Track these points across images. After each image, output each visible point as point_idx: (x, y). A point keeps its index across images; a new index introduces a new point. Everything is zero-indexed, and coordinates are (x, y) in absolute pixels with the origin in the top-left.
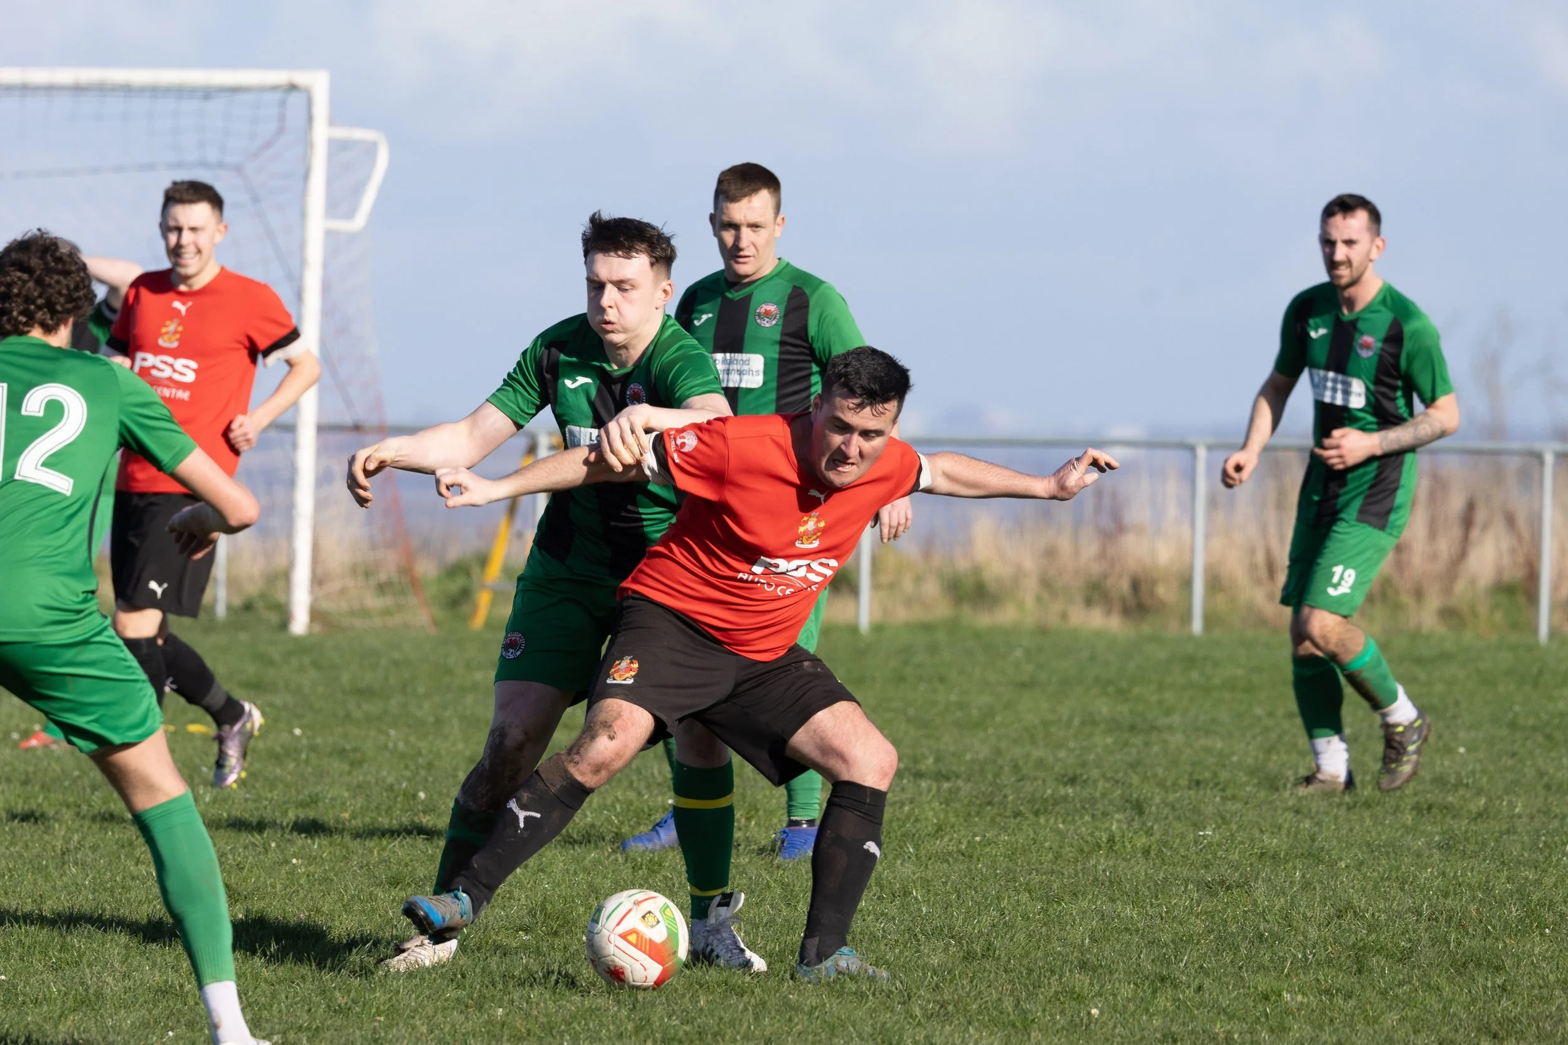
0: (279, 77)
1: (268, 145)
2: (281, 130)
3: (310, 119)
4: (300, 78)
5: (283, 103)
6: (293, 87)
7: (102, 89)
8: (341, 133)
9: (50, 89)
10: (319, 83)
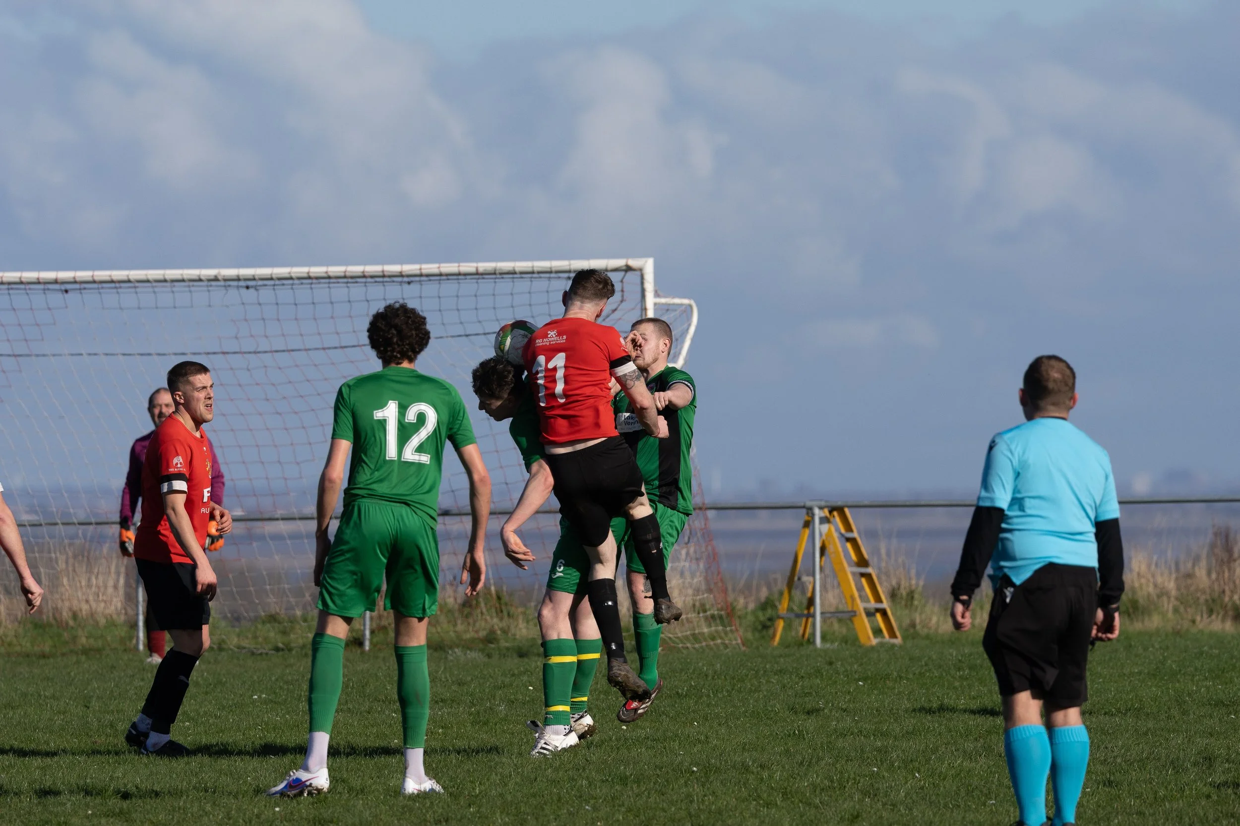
0: (620, 263)
1: (614, 311)
2: (622, 301)
3: (643, 291)
4: (632, 263)
5: (622, 281)
6: (628, 269)
7: (494, 274)
8: (663, 300)
9: (459, 275)
10: (649, 266)
